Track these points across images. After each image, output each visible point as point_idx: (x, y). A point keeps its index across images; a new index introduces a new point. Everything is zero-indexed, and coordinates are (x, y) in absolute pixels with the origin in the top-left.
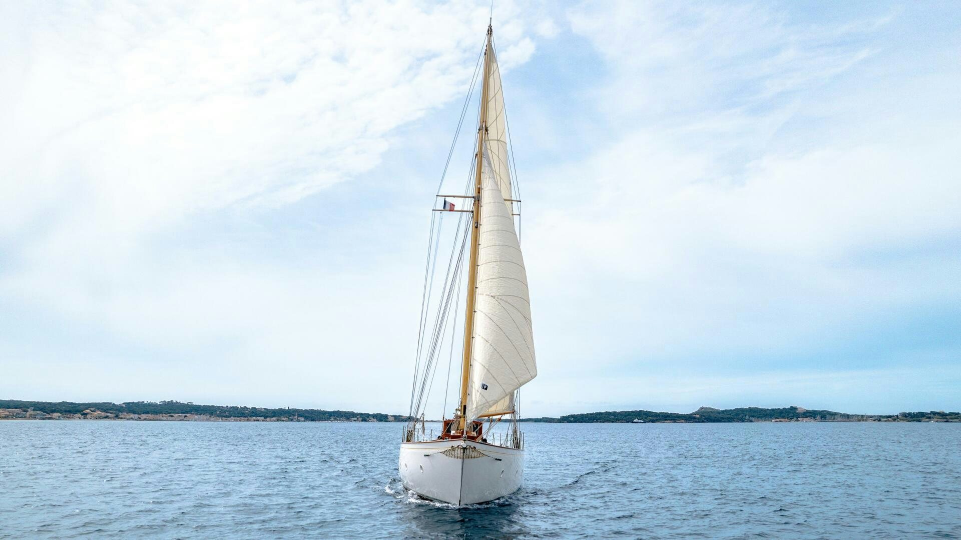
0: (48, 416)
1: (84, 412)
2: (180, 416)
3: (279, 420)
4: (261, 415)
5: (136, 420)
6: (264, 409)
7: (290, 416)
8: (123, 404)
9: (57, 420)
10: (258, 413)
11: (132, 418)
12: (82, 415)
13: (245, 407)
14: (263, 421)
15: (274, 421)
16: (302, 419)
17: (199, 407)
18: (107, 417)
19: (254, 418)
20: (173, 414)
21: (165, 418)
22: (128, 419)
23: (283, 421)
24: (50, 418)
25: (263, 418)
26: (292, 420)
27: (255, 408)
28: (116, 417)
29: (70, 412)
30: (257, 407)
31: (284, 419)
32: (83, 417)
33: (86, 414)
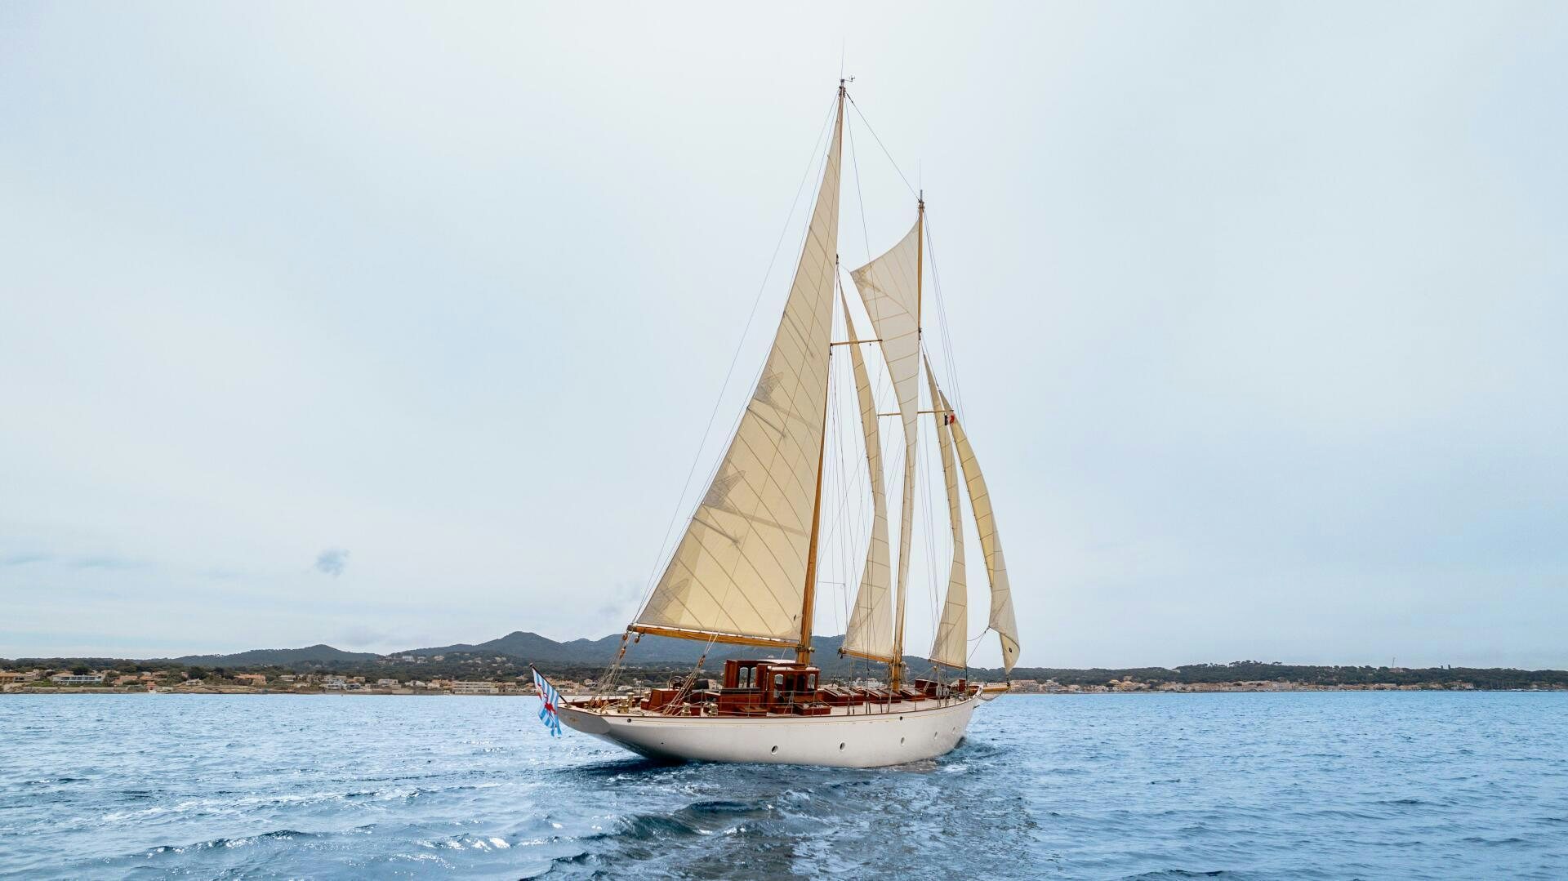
0: (1065, 688)
1: (1111, 682)
2: (1252, 684)
3: (1423, 688)
4: (1392, 680)
5: (1178, 692)
6: (1404, 669)
7: (1446, 681)
8: (1177, 668)
9: (1074, 693)
10: (1387, 677)
11: (1172, 690)
12: (1107, 686)
13: (1368, 667)
14: (1392, 689)
15: (1414, 689)
16: (1470, 686)
17: (1291, 668)
18: (1139, 689)
19: (1377, 685)
20: (1241, 682)
21: (1227, 688)
22: (1167, 691)
23: (1432, 689)
24: (1067, 692)
25: (1394, 685)
26: (1449, 688)
27: (1385, 668)
28: (1151, 688)
29: (1089, 683)
30: (1389, 667)
31: (1434, 686)
32: (1107, 689)
33: (1112, 685)
